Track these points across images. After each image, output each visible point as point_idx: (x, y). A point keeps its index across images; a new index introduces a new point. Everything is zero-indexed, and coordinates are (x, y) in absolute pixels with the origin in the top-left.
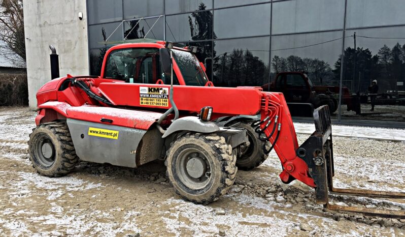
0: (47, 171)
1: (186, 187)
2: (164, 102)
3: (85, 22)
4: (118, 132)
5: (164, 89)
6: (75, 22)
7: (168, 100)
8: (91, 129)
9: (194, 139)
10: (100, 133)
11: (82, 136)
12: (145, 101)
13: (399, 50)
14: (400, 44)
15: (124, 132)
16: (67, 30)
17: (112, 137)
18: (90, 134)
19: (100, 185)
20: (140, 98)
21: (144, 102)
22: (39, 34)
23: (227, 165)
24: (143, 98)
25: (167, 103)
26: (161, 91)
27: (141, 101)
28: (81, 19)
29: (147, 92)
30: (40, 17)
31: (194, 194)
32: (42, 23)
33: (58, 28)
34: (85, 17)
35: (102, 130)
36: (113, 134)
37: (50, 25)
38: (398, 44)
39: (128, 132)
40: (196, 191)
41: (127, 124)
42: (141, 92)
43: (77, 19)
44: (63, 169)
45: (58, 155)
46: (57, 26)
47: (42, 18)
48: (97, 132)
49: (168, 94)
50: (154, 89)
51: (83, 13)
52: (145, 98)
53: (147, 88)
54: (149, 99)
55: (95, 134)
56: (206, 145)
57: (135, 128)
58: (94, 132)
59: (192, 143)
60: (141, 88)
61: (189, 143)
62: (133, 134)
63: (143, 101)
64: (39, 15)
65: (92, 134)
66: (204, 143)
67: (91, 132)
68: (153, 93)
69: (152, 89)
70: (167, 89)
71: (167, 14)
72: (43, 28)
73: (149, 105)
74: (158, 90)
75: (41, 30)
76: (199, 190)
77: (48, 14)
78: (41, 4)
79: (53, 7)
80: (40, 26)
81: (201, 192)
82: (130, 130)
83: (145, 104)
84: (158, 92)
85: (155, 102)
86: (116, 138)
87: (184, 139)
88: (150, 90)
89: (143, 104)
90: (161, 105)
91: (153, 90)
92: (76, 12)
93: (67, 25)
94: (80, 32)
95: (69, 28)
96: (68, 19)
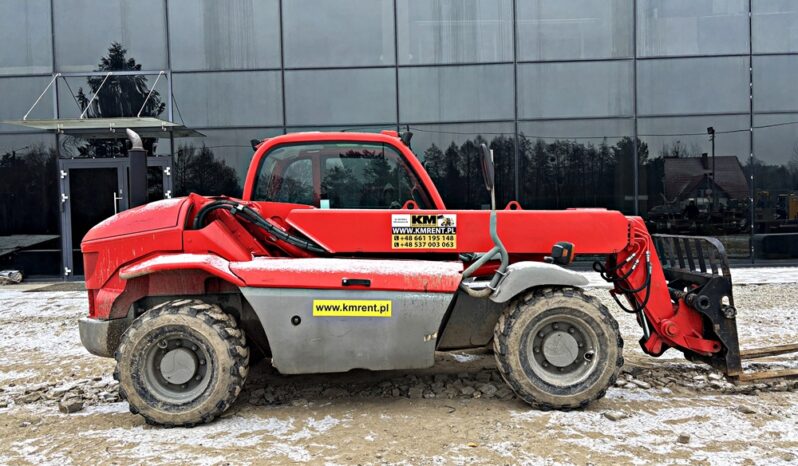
0: (186, 414)
1: (549, 385)
2: (446, 241)
4: (389, 303)
5: (446, 216)
7: (455, 236)
8: (317, 303)
9: (563, 299)
10: (345, 308)
11: (296, 321)
12: (405, 241)
13: (456, 155)
14: (457, 144)
15: (405, 300)
17: (378, 314)
18: (316, 313)
20: (393, 236)
21: (402, 244)
24: (400, 236)
25: (454, 242)
26: (440, 222)
27: (394, 241)
29: (409, 224)
31: (565, 394)
35: (348, 303)
36: (378, 308)
38: (453, 144)
39: (413, 301)
40: (569, 388)
41: (407, 285)
42: (394, 225)
45: (224, 370)
48: (336, 308)
49: (455, 225)
50: (426, 218)
52: (404, 236)
53: (408, 218)
54: (413, 236)
55: (332, 313)
56: (588, 305)
57: (426, 291)
58: (328, 308)
59: (562, 305)
60: (394, 217)
61: (556, 306)
62: (425, 302)
63: (400, 242)
65: (324, 313)
66: (584, 303)
67: (319, 308)
68: (422, 225)
69: (420, 217)
70: (453, 218)
73: (413, 247)
74: (433, 219)
76: (575, 386)
81: (579, 388)
82: (416, 296)
83: (405, 247)
84: (434, 222)
85: (427, 241)
86: (388, 314)
87: (543, 300)
88: (415, 220)
89: (400, 247)
90: (441, 247)
91: (422, 220)
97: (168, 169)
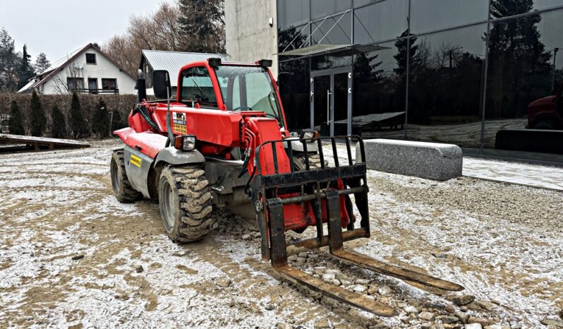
2: (184, 129)
3: (275, 30)
4: (141, 160)
6: (267, 30)
7: (186, 126)
9: (167, 171)
10: (134, 160)
11: (128, 163)
12: (176, 128)
16: (260, 41)
17: (138, 165)
19: (140, 214)
22: (238, 49)
23: (186, 202)
26: (182, 117)
28: (271, 25)
30: (238, 30)
32: (240, 35)
33: (252, 38)
34: (275, 23)
35: (136, 158)
36: (139, 162)
37: (246, 37)
43: (268, 26)
44: (125, 195)
46: (252, 37)
47: (240, 29)
51: (273, 19)
59: (166, 175)
60: (173, 113)
62: (147, 162)
64: (237, 25)
66: (171, 176)
67: (131, 158)
70: (185, 115)
71: (355, 7)
72: (240, 41)
75: (239, 44)
77: (244, 24)
78: (239, 13)
79: (248, 15)
80: (238, 39)
82: (147, 158)
85: (180, 129)
87: (163, 170)
88: (177, 115)
91: (179, 115)
92: (267, 18)
93: (259, 35)
94: (271, 42)
95: (261, 38)
96: (260, 27)
97: (350, 74)
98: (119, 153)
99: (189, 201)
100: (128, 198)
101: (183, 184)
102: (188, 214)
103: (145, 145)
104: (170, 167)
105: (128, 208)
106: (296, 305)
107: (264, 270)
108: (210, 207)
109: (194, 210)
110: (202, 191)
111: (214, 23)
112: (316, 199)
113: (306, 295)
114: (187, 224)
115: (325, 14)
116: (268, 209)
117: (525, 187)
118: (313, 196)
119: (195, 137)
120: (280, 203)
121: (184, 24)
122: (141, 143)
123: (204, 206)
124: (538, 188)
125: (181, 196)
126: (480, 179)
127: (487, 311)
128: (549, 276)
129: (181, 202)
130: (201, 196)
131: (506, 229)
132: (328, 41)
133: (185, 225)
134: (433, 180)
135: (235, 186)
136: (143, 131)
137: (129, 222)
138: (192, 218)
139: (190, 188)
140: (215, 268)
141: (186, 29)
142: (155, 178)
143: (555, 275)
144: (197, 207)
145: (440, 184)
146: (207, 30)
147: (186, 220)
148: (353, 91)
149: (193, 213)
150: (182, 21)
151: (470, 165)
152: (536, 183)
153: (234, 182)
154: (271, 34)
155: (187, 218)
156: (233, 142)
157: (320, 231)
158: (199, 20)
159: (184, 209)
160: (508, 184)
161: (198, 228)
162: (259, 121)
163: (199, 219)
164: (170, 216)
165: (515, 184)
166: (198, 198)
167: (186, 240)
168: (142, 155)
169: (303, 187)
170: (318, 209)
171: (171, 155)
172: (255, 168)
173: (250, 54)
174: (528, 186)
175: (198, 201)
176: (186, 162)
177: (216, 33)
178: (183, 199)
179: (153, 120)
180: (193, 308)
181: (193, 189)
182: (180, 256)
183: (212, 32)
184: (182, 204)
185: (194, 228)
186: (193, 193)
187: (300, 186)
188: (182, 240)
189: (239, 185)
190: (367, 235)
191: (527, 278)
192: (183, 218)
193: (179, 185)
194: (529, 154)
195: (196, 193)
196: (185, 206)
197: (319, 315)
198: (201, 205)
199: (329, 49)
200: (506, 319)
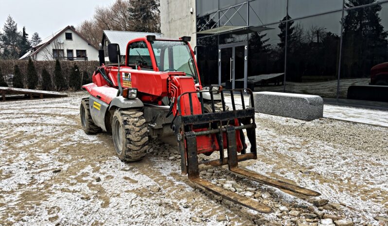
3: (194, 17)
4: (101, 105)
6: (189, 16)
7: (131, 83)
16: (184, 24)
22: (169, 30)
23: (130, 134)
28: (192, 13)
32: (170, 20)
33: (178, 22)
34: (195, 12)
36: (99, 107)
37: (174, 21)
42: (123, 77)
43: (190, 14)
44: (90, 129)
46: (179, 21)
47: (170, 16)
51: (193, 8)
54: (125, 81)
59: (117, 115)
62: (105, 107)
64: (168, 13)
65: (94, 106)
66: (120, 116)
67: (94, 104)
70: (130, 75)
72: (171, 24)
75: (170, 26)
77: (173, 12)
78: (170, 4)
79: (176, 6)
80: (169, 22)
82: (104, 104)
85: (127, 84)
88: (125, 75)
92: (189, 8)
93: (184, 20)
94: (192, 24)
95: (185, 22)
96: (184, 14)
97: (246, 46)
98: (85, 101)
99: (133, 133)
100: (92, 131)
101: (129, 121)
102: (131, 142)
103: (103, 95)
104: (120, 110)
105: (92, 138)
106: (204, 205)
107: (183, 181)
108: (147, 138)
109: (135, 139)
110: (142, 126)
111: (153, 11)
112: (219, 133)
113: (211, 198)
114: (131, 149)
115: (229, 5)
116: (186, 139)
117: (367, 125)
118: (217, 131)
119: (137, 89)
120: (194, 135)
121: (133, 13)
122: (101, 94)
123: (143, 137)
124: (376, 126)
125: (127, 130)
126: (336, 119)
127: (337, 210)
128: (381, 186)
129: (127, 134)
130: (140, 130)
131: (353, 154)
132: (231, 23)
133: (130, 150)
134: (303, 120)
135: (164, 123)
136: (102, 85)
137: (93, 148)
138: (134, 145)
139: (133, 124)
140: (150, 179)
141: (134, 16)
142: (110, 117)
143: (385, 186)
144: (138, 137)
145: (307, 123)
146: (148, 17)
147: (130, 146)
148: (248, 58)
149: (135, 142)
150: (131, 10)
151: (329, 110)
152: (375, 123)
153: (163, 120)
154: (192, 19)
155: (131, 145)
156: (163, 93)
157: (222, 154)
158: (143, 9)
159: (129, 139)
160: (355, 123)
161: (138, 152)
162: (180, 78)
163: (139, 146)
164: (120, 143)
165: (360, 123)
166: (139, 131)
167: (130, 160)
168: (101, 102)
169: (210, 124)
170: (221, 139)
171: (120, 102)
172: (177, 111)
173: (177, 33)
174: (369, 125)
175: (138, 133)
176: (131, 107)
177: (154, 18)
178: (128, 132)
179: (109, 78)
180: (134, 206)
181: (135, 125)
182: (126, 171)
183: (152, 18)
184: (127, 135)
185: (136, 152)
186: (135, 128)
187: (208, 124)
188: (128, 160)
189: (167, 122)
190: (255, 157)
191: (366, 188)
192: (128, 145)
193: (125, 122)
194: (371, 102)
195: (137, 128)
196: (129, 136)
197: (220, 212)
198: (141, 136)
199: (232, 29)
200: (349, 216)
